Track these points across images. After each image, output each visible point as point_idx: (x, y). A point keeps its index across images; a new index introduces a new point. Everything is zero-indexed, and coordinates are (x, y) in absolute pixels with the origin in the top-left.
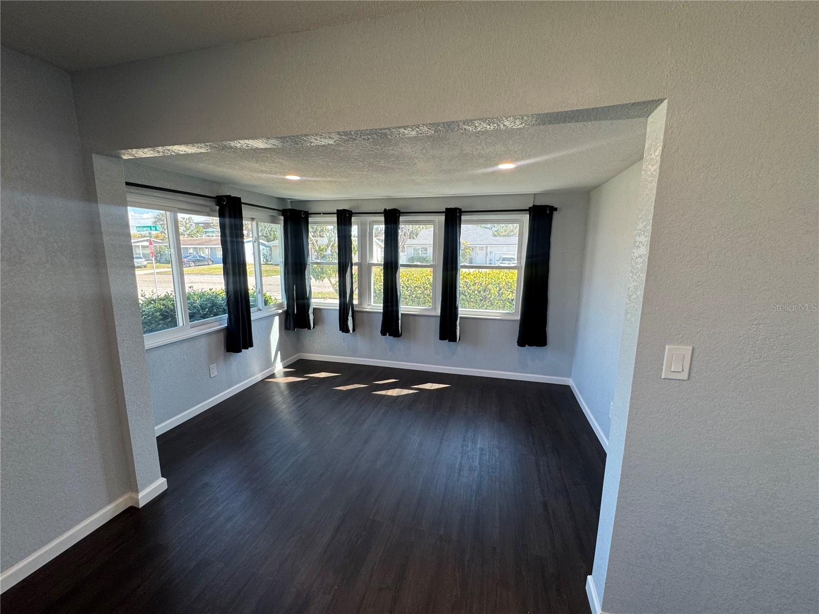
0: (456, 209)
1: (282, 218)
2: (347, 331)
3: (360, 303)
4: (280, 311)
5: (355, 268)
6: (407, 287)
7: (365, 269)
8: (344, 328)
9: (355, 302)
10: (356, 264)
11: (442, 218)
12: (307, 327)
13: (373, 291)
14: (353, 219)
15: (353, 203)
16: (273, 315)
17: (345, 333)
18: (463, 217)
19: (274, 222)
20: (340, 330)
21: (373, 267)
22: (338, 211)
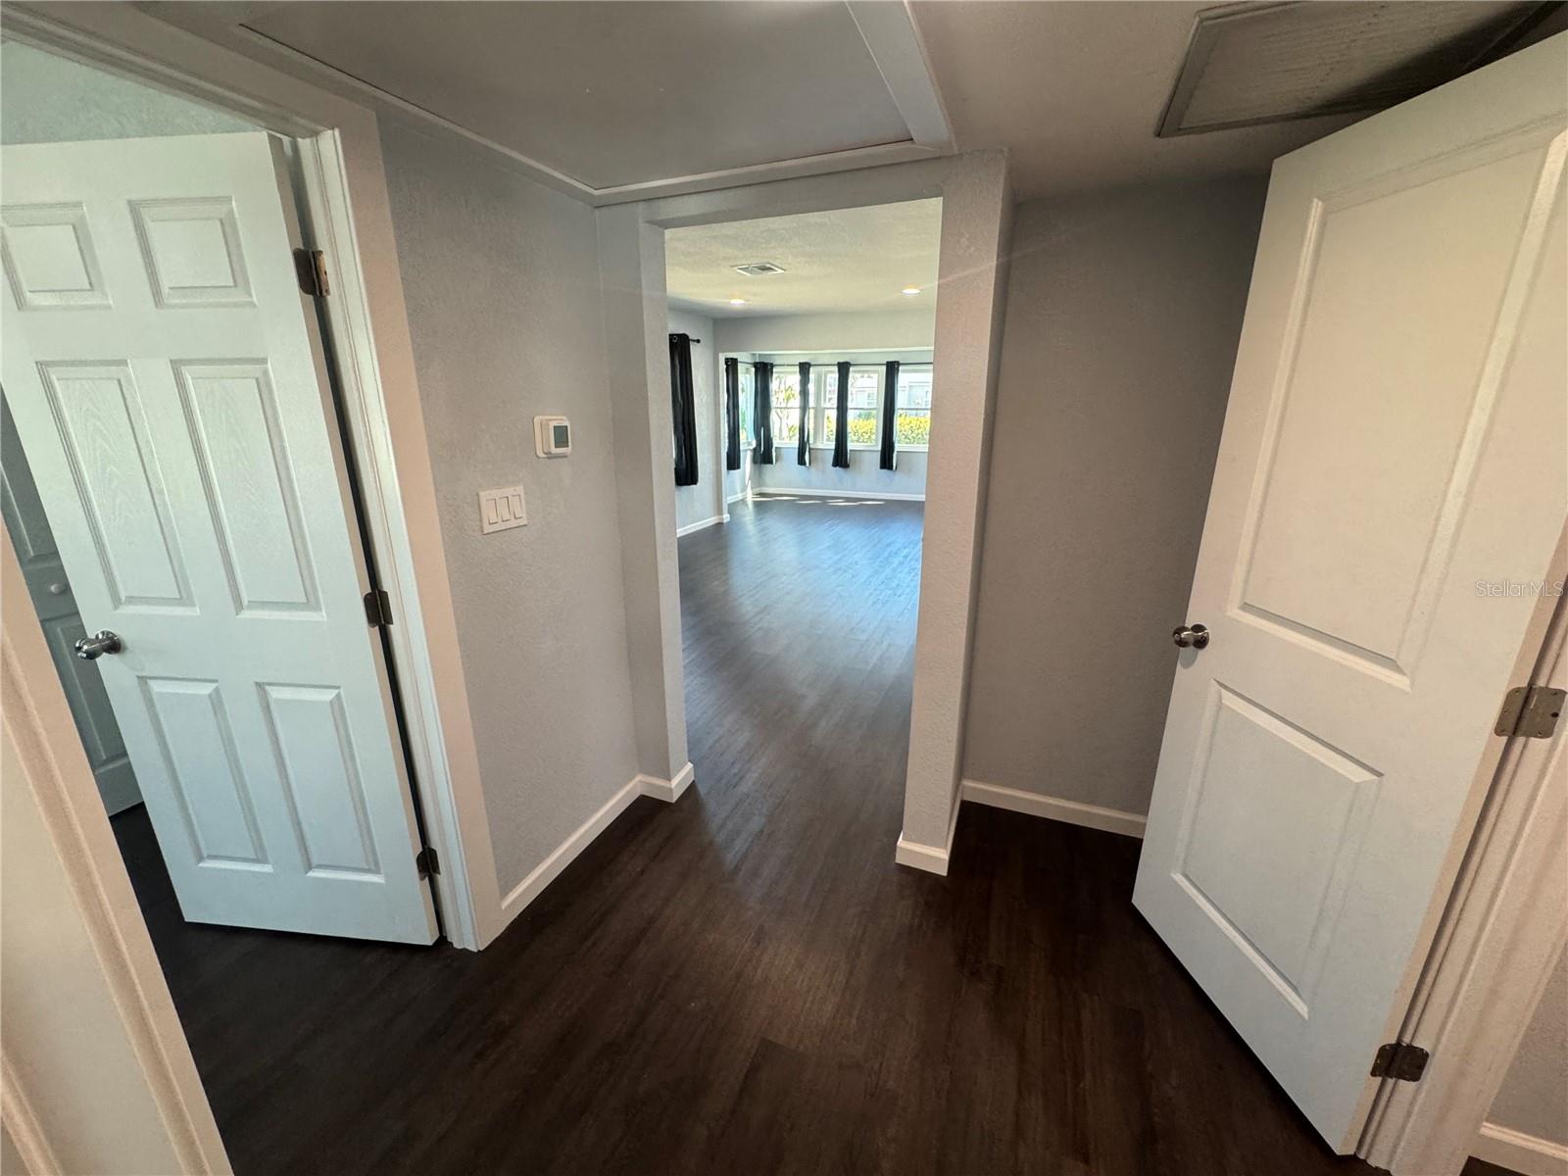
1: (754, 368)
2: (805, 464)
3: (815, 442)
4: (752, 448)
5: (812, 411)
7: (820, 412)
8: (801, 462)
9: (811, 441)
10: (812, 408)
11: (884, 368)
12: (771, 462)
13: (825, 433)
14: (811, 369)
15: (812, 356)
16: (746, 450)
17: (803, 467)
18: (901, 368)
19: (747, 373)
20: (798, 464)
21: (826, 410)
22: (800, 363)
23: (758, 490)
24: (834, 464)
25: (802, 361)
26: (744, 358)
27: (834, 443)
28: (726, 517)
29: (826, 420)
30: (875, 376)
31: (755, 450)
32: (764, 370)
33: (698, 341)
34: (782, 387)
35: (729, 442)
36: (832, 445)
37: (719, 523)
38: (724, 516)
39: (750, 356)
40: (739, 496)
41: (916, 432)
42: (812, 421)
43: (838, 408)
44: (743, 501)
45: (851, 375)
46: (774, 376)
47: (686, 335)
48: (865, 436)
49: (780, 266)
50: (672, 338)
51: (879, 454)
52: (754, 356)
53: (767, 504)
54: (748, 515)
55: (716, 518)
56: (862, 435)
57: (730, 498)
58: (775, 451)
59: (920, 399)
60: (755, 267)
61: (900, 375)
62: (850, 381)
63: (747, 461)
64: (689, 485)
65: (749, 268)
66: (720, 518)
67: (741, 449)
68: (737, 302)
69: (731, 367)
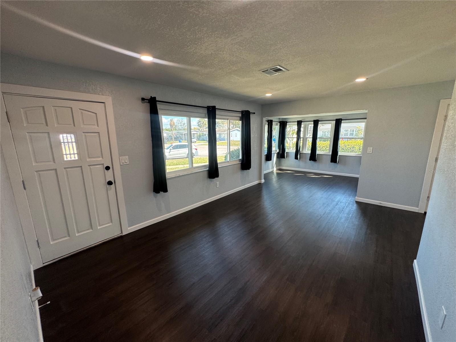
0: (340, 119)
1: (279, 124)
2: (298, 159)
4: (277, 152)
5: (302, 139)
6: (319, 147)
7: (305, 139)
8: (296, 158)
9: (301, 150)
10: (302, 138)
11: (334, 122)
12: (284, 158)
13: (307, 146)
14: (302, 123)
15: (303, 118)
16: (275, 153)
17: (297, 160)
18: (342, 121)
19: (276, 125)
20: (295, 159)
21: (308, 139)
22: (298, 121)
23: (278, 168)
24: (310, 160)
25: (299, 120)
26: (275, 119)
27: (310, 151)
28: (263, 181)
29: (307, 141)
30: (330, 125)
31: (278, 154)
32: (283, 125)
33: (254, 113)
34: (291, 130)
35: (268, 150)
36: (310, 152)
37: (259, 183)
38: (262, 181)
39: (278, 119)
40: (271, 170)
41: (347, 147)
42: (301, 142)
43: (313, 138)
44: (272, 172)
45: (319, 125)
46: (287, 126)
47: (249, 111)
48: (324, 148)
49: (285, 67)
50: (242, 112)
51: (331, 156)
52: (280, 118)
53: (282, 174)
54: (274, 178)
55: (258, 181)
56: (322, 148)
57: (265, 172)
58: (286, 154)
59: (353, 133)
60: (270, 69)
61: (342, 124)
62: (319, 127)
63: (274, 158)
64: (246, 170)
65: (268, 70)
66: (260, 181)
67: (272, 153)
68: (269, 95)
69: (270, 123)
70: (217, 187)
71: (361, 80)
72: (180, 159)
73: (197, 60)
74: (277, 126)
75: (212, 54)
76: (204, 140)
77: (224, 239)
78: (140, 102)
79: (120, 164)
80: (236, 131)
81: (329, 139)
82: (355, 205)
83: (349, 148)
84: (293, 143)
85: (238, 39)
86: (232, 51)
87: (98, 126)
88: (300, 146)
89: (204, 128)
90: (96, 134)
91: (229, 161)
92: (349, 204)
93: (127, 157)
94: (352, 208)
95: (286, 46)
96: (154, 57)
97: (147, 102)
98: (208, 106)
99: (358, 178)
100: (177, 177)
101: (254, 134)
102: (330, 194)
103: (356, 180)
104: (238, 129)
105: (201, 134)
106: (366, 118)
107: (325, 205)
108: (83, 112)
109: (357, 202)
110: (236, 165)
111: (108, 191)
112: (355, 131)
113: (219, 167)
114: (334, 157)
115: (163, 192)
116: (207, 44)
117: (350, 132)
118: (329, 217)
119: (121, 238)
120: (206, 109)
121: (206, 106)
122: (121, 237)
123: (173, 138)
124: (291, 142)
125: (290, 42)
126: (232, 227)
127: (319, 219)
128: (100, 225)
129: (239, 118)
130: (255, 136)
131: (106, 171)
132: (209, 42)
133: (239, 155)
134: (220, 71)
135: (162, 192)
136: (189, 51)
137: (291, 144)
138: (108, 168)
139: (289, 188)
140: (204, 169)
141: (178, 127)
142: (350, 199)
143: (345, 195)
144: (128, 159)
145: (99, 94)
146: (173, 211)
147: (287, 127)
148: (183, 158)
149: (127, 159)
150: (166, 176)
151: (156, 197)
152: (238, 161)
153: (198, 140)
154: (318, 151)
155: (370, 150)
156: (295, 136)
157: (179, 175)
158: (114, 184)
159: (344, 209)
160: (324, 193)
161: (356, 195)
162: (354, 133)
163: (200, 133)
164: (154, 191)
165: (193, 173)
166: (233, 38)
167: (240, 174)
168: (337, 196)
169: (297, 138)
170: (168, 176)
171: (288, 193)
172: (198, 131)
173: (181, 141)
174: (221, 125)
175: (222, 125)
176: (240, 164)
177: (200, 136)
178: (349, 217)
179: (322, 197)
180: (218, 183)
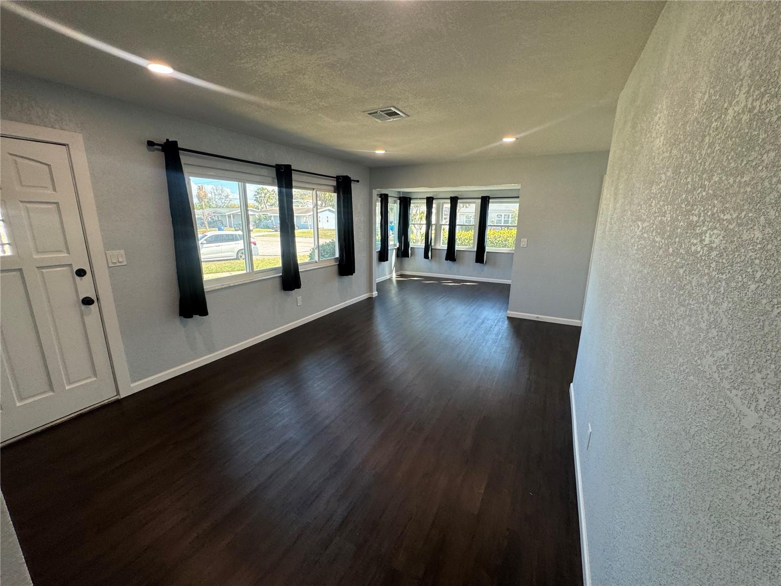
0: (487, 197)
1: (399, 201)
2: (428, 258)
3: (435, 245)
4: (396, 248)
5: (433, 227)
7: (439, 227)
8: (426, 256)
9: (433, 244)
10: (434, 224)
11: (480, 201)
12: (408, 257)
13: (442, 239)
14: (434, 201)
15: (435, 193)
16: (393, 249)
17: (427, 260)
18: (490, 200)
19: (394, 203)
20: (425, 258)
21: (443, 226)
22: (427, 197)
23: (399, 273)
24: (446, 259)
25: (429, 196)
26: (392, 192)
27: (447, 246)
29: (442, 231)
30: (474, 206)
31: (398, 249)
32: (405, 202)
33: (358, 181)
34: (418, 212)
35: (382, 244)
36: (445, 247)
37: (370, 298)
38: (374, 293)
39: (397, 193)
40: (388, 277)
41: (498, 239)
42: (433, 232)
43: (450, 225)
44: (390, 280)
45: (458, 205)
46: (412, 205)
47: (349, 177)
48: (467, 242)
49: (404, 111)
50: (338, 178)
51: (475, 253)
52: (399, 192)
53: (405, 282)
54: (393, 289)
55: (367, 294)
56: (464, 241)
57: (379, 280)
58: (411, 250)
59: (508, 220)
60: (381, 111)
61: (490, 204)
62: (458, 208)
63: (392, 256)
64: (348, 275)
65: (377, 112)
66: (370, 294)
67: (389, 248)
68: (380, 152)
69: (384, 199)
70: (299, 305)
71: (509, 140)
72: (223, 262)
73: (259, 83)
74: (395, 205)
75: (284, 75)
76: (269, 228)
77: (315, 385)
78: (144, 148)
79: (108, 265)
80: (327, 212)
81: (473, 227)
82: (506, 322)
83: (500, 242)
84: (422, 234)
85: (329, 59)
86: (319, 76)
87: (55, 190)
88: (431, 238)
89: (267, 205)
90: (50, 206)
91: (317, 261)
92: (499, 321)
93: (122, 252)
94: (502, 326)
95: (402, 79)
96: (174, 69)
97: (158, 150)
98: (277, 165)
99: (510, 285)
100: (225, 288)
101: (358, 217)
102: (474, 309)
103: (508, 287)
104: (331, 208)
105: (262, 216)
106: (519, 197)
107: (467, 325)
108: (19, 160)
109: (510, 319)
110: (329, 268)
111: (85, 317)
112: (510, 217)
113: (302, 272)
114: (480, 255)
115: (200, 315)
116: (276, 59)
117: (504, 218)
118: (472, 341)
119: (117, 404)
120: (275, 169)
121: (274, 164)
122: (118, 402)
123: (206, 223)
124: (419, 231)
125: (408, 74)
126: (327, 367)
127: (458, 344)
128: (70, 383)
129: (332, 189)
130: (360, 220)
131: (78, 278)
132: (280, 57)
133: (335, 252)
134: (299, 106)
135: (198, 316)
136: (244, 67)
137: (419, 235)
138: (81, 273)
139: (415, 304)
140: (274, 275)
141: (215, 203)
142: (500, 315)
143: (494, 309)
144: (124, 256)
145: (53, 127)
146: (221, 350)
147: (411, 207)
148: (230, 260)
149: (122, 256)
150: (204, 287)
151: (185, 326)
152: (334, 260)
153: (257, 228)
154: (458, 245)
155: (524, 242)
156: (424, 221)
157: (228, 286)
158: (96, 303)
159: (492, 329)
160: (466, 307)
161: (508, 308)
162: (510, 219)
163: (261, 213)
164: (180, 315)
165: (254, 282)
166: (320, 56)
167: (337, 283)
168: (484, 312)
169: (426, 224)
170: (206, 288)
171: (415, 311)
172: (256, 210)
173: (222, 228)
174: (299, 200)
175: (302, 201)
176: (337, 266)
177: (260, 219)
178: (498, 339)
179: (462, 314)
180: (299, 298)
